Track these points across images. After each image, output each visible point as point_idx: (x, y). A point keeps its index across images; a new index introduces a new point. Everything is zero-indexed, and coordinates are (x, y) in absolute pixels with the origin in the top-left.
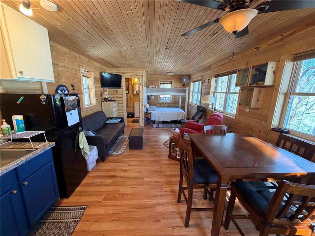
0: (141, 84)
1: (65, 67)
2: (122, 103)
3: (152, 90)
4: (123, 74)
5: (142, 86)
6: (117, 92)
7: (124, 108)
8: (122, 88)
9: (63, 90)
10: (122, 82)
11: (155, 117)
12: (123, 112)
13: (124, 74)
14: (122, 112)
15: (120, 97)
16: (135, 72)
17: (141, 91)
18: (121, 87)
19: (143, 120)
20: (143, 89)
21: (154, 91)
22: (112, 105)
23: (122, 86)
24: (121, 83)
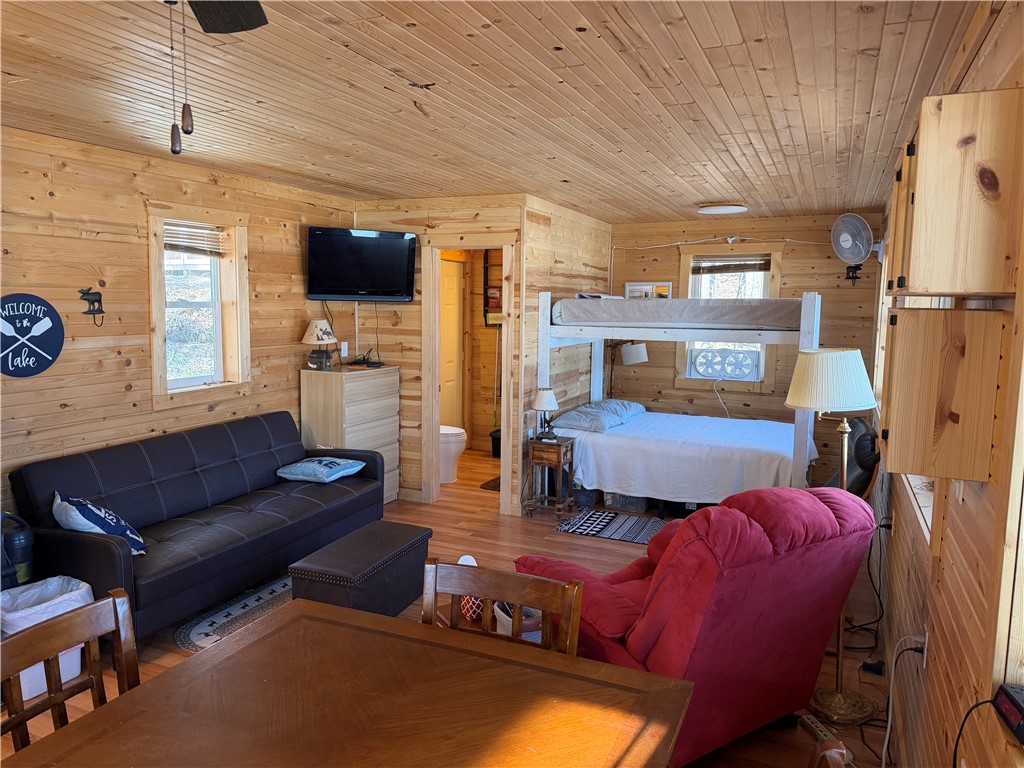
0: (508, 279)
1: (51, 218)
2: (418, 379)
3: (586, 311)
4: (429, 231)
5: (518, 287)
6: (396, 319)
7: (424, 403)
8: (420, 303)
9: (21, 318)
10: (420, 270)
11: (598, 466)
12: (420, 427)
13: (432, 227)
14: (417, 424)
15: (408, 346)
16: (485, 213)
17: (512, 319)
18: (417, 297)
19: (518, 482)
20: (517, 306)
21: (595, 319)
22: (342, 385)
23: (420, 293)
24: (416, 276)
